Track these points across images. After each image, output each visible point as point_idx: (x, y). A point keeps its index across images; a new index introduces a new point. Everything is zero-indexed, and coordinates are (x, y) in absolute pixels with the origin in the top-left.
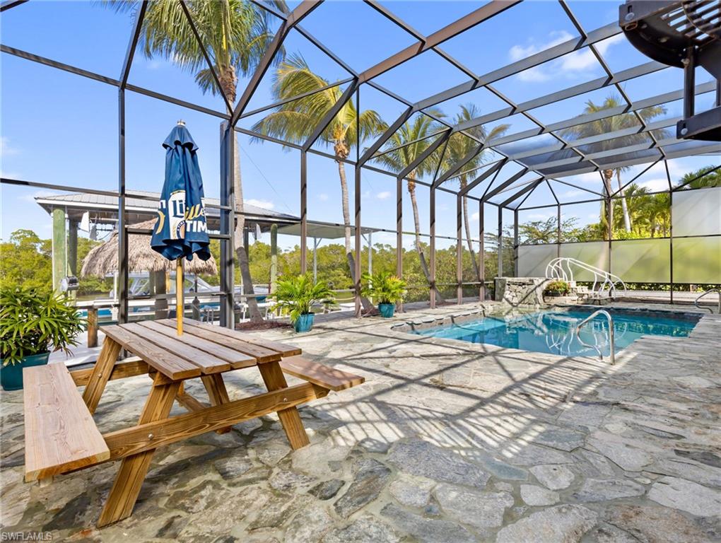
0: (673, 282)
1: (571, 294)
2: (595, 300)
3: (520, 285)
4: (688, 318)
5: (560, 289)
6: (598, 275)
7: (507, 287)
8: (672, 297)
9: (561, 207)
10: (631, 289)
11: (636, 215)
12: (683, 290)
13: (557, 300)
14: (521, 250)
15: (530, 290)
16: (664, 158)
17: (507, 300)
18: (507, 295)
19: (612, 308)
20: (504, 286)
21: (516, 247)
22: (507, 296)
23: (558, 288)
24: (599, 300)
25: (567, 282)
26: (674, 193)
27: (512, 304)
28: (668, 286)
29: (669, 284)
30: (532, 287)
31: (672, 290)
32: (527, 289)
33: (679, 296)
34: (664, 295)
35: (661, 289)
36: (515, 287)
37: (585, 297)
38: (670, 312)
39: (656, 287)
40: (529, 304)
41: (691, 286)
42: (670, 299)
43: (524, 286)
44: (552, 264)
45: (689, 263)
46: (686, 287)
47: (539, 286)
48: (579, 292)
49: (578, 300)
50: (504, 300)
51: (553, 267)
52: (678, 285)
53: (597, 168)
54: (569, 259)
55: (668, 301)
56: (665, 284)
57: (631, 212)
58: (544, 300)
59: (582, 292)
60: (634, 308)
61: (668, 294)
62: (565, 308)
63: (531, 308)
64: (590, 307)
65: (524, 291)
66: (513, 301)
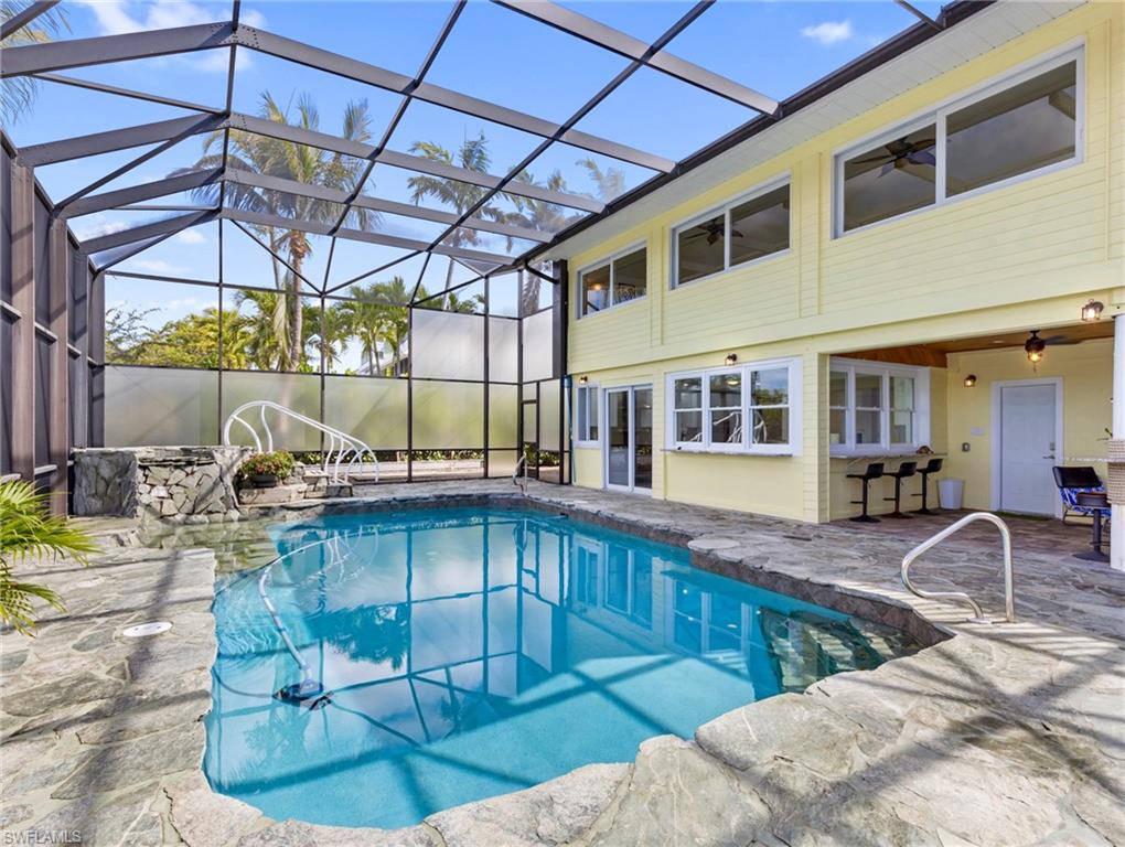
0: (413, 448)
1: (291, 480)
2: (342, 487)
3: (177, 467)
7: (139, 473)
8: (410, 470)
15: (208, 483)
17: (147, 507)
18: (147, 495)
19: (394, 499)
20: (129, 472)
22: (145, 499)
27: (162, 517)
28: (406, 454)
29: (406, 451)
30: (213, 471)
32: (198, 476)
36: (164, 473)
37: (323, 483)
40: (211, 512)
42: (406, 474)
43: (189, 469)
49: (306, 489)
50: (140, 510)
55: (404, 478)
58: (241, 498)
61: (405, 466)
62: (309, 512)
63: (217, 522)
64: (354, 502)
65: (192, 481)
66: (165, 511)
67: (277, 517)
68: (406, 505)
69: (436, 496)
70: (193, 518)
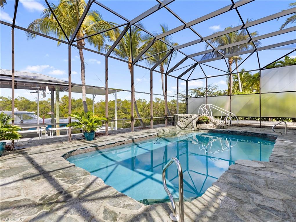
0: (261, 116)
1: (210, 123)
3: (185, 118)
4: (269, 137)
5: (204, 120)
6: (223, 113)
7: (179, 119)
8: (260, 124)
9: (208, 78)
10: (242, 119)
11: (245, 84)
12: (266, 120)
13: (203, 126)
14: (189, 101)
15: (190, 121)
16: (256, 51)
17: (178, 126)
18: (179, 123)
19: (229, 131)
20: (177, 119)
21: (187, 99)
23: (203, 120)
24: (223, 126)
25: (208, 117)
26: (261, 70)
27: (181, 128)
28: (259, 118)
29: (259, 117)
30: (191, 119)
31: (260, 120)
32: (188, 120)
33: (264, 123)
34: (256, 123)
35: (255, 120)
36: (182, 119)
37: (217, 124)
38: (259, 133)
39: (253, 119)
40: (189, 128)
41: (270, 118)
42: (259, 125)
43: (187, 119)
44: (202, 107)
45: (269, 107)
46: (267, 119)
47: (195, 119)
48: (214, 122)
49: (213, 126)
50: (176, 126)
51: (202, 109)
52: (263, 118)
53: (223, 57)
54: (210, 105)
55: (258, 126)
56: (257, 117)
57: (242, 82)
58: (197, 126)
59: (216, 122)
60: (240, 131)
61: (259, 122)
62: (206, 131)
63: (190, 130)
64: (218, 130)
65: (187, 121)
66: (182, 127)
67: (200, 131)
68: (233, 133)
69: (244, 132)
70: (186, 129)
